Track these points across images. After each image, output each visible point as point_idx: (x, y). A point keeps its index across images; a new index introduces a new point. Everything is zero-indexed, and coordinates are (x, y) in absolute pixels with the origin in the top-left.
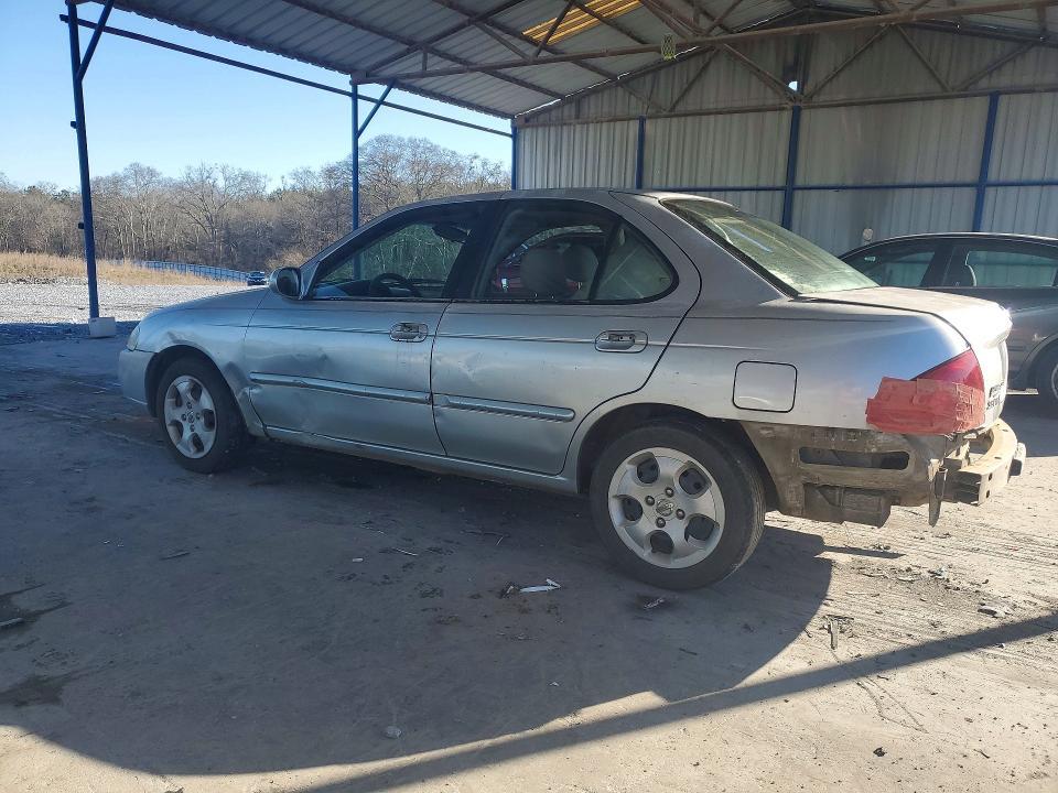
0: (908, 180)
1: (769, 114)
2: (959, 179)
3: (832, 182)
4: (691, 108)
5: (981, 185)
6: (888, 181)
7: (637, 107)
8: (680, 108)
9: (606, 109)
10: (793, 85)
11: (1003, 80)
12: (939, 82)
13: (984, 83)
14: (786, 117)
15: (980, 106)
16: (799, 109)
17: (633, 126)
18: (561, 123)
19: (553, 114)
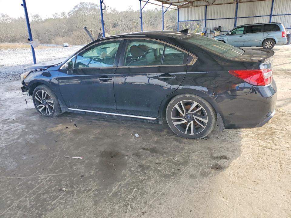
0: (258, 15)
1: (232, 4)
2: (267, 15)
3: (244, 16)
4: (216, 3)
5: (271, 16)
7: (205, 4)
8: (214, 3)
9: (198, 4)
14: (235, 4)
16: (238, 3)
17: (204, 7)
18: (189, 7)
19: (187, 5)
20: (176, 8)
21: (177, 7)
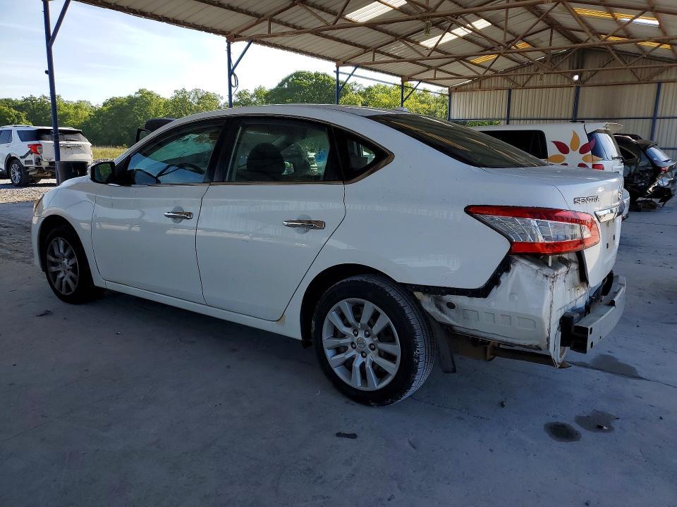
0: (624, 116)
1: (565, 89)
2: (645, 116)
3: (592, 117)
4: (531, 85)
5: (654, 118)
6: (616, 116)
7: (507, 84)
8: (527, 85)
9: (493, 84)
10: (576, 78)
11: (664, 77)
12: (637, 77)
13: (655, 79)
14: (573, 90)
15: (653, 87)
16: (579, 87)
17: (505, 93)
18: (472, 90)
19: (469, 86)
20: (446, 91)
21: (447, 89)
